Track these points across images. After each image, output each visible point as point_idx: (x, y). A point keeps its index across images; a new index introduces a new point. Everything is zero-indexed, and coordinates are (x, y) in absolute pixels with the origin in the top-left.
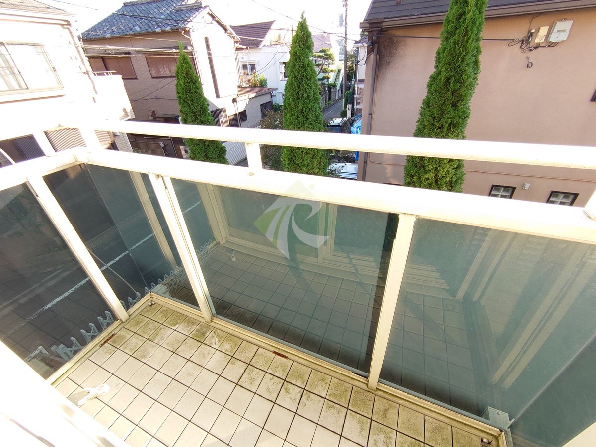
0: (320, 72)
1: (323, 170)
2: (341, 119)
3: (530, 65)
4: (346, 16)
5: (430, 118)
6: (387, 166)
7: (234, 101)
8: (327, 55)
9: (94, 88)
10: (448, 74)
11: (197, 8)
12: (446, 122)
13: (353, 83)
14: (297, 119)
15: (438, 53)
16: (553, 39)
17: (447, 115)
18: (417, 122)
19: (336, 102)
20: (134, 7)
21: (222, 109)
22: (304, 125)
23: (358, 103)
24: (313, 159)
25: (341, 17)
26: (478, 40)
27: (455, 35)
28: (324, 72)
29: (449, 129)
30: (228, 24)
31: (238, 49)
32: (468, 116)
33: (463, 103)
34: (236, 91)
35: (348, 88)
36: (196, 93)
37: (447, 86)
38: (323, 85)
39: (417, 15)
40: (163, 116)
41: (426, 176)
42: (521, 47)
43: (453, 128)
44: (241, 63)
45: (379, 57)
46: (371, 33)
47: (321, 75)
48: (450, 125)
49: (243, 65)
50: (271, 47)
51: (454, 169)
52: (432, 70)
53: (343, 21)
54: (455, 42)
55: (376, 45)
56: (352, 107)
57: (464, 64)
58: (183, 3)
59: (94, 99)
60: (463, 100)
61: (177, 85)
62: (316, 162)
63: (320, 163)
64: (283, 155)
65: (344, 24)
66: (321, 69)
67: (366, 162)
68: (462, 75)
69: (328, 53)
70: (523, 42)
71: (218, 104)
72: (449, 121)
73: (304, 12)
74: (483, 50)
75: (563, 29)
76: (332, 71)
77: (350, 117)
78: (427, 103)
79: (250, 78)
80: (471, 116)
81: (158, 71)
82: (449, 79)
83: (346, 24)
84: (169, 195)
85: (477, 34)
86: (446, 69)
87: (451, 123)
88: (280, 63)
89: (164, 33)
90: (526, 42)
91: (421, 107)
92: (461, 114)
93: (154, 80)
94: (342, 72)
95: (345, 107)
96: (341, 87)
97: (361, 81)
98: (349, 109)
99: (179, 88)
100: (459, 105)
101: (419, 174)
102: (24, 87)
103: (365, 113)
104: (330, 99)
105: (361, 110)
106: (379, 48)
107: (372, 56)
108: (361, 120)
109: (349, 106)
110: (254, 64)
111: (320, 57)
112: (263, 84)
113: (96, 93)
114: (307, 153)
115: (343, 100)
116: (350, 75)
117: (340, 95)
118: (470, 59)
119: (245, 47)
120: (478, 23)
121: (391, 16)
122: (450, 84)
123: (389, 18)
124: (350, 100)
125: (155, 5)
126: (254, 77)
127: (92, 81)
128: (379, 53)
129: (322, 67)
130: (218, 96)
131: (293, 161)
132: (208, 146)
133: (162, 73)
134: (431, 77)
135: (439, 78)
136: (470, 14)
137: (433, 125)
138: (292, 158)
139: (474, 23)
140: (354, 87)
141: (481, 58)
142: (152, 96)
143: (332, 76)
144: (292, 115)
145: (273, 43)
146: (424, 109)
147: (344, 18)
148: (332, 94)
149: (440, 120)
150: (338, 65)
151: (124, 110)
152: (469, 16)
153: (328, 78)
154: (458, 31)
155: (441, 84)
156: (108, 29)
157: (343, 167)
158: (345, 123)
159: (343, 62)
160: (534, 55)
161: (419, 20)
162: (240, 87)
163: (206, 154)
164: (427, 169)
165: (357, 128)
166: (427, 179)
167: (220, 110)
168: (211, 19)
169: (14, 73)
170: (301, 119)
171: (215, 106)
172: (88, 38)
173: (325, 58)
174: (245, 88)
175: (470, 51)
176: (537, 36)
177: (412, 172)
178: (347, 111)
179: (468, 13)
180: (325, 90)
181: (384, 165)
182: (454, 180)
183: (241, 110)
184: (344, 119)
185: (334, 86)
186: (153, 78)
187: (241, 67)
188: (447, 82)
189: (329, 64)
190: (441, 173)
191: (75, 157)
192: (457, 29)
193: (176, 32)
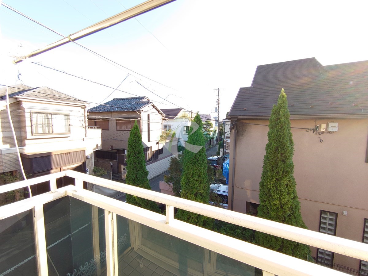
0: (205, 131)
1: (206, 191)
2: (217, 157)
3: (322, 141)
4: (219, 108)
5: (270, 167)
6: (247, 191)
7: (157, 143)
8: (209, 124)
9: (86, 134)
10: (276, 145)
11: (148, 102)
12: (281, 170)
13: (223, 137)
14: (192, 160)
15: (269, 134)
16: (330, 129)
17: (280, 166)
18: (263, 167)
19: (214, 146)
20: (118, 101)
21: (150, 147)
22: (196, 164)
23: (227, 150)
24: (200, 184)
25: (216, 108)
26: (289, 130)
27: (276, 127)
28: (207, 131)
29: (283, 174)
30: (159, 108)
31: (163, 119)
32: (293, 167)
33: (288, 160)
34: (159, 138)
35: (220, 140)
36: (138, 142)
37: (277, 151)
38: (207, 137)
39: (255, 115)
40: (117, 149)
41: (274, 202)
42: (314, 132)
43: (286, 174)
44: (164, 125)
45: (237, 131)
46: (232, 121)
47: (206, 133)
48: (283, 172)
49: (165, 126)
50: (180, 119)
51: (292, 199)
52: (267, 142)
53: (217, 110)
54: (277, 130)
55: (235, 126)
56: (223, 150)
57: (284, 141)
58: (141, 101)
59: (83, 139)
60: (288, 159)
61: (129, 138)
62: (202, 186)
63: (205, 186)
64: (182, 180)
65: (218, 111)
66: (206, 130)
67: (234, 187)
68: (284, 146)
69: (209, 123)
70: (314, 130)
71: (148, 144)
72: (282, 169)
73: (198, 112)
74: (293, 134)
75: (333, 127)
76: (211, 131)
77: (222, 155)
78: (267, 158)
79: (167, 132)
80: (295, 167)
81: (121, 127)
82: (277, 147)
83: (219, 111)
84: (112, 224)
85: (288, 128)
86: (275, 142)
87: (284, 171)
88: (184, 126)
89: (128, 112)
90: (316, 130)
91: (264, 160)
92: (288, 166)
93: (117, 131)
94: (217, 131)
95: (219, 150)
96: (217, 138)
97: (227, 137)
98: (221, 151)
99: (130, 140)
100: (286, 161)
101: (269, 201)
102: (51, 132)
103: (231, 156)
104: (210, 145)
105: (228, 153)
106: (236, 127)
107: (233, 131)
108: (229, 159)
109: (222, 149)
110: (171, 126)
111: (205, 124)
112: (174, 135)
113: (86, 136)
114: (197, 180)
115: (218, 146)
116: (222, 133)
117: (216, 143)
118: (287, 138)
119: (167, 119)
120: (287, 123)
121: (242, 115)
122: (278, 150)
123: (241, 116)
124: (222, 146)
125: (127, 100)
126: (170, 132)
127: (86, 131)
128: (237, 129)
129: (206, 129)
130: (149, 141)
131: (188, 185)
132: (138, 170)
133: (123, 128)
134: (267, 145)
135: (272, 146)
136: (282, 119)
137: (272, 171)
138: (187, 183)
139: (285, 123)
140: (224, 140)
141: (293, 138)
142: (114, 139)
143: (211, 133)
144: (189, 158)
145: (181, 117)
146: (266, 161)
147: (218, 109)
148: (211, 142)
149: (276, 168)
150: (215, 127)
151: (97, 145)
152: (282, 120)
153: (209, 134)
154: (277, 126)
155: (273, 149)
156: (102, 109)
157: (219, 186)
158: (219, 159)
159: (217, 127)
160: (322, 136)
161: (256, 118)
162: (161, 136)
163: (137, 175)
164: (274, 198)
165: (227, 164)
166: (275, 204)
167: (149, 148)
168: (152, 107)
169: (49, 126)
170: (194, 160)
171: (147, 146)
172: (92, 112)
173: (207, 125)
174: (164, 137)
175: (286, 135)
176: (320, 128)
177: (264, 198)
178: (220, 152)
179: (281, 119)
180: (207, 140)
181: (245, 190)
182: (293, 207)
183: (160, 148)
184: (219, 157)
185: (213, 138)
186: (117, 130)
187: (164, 127)
188: (277, 149)
189: (210, 128)
190: (284, 202)
191: (66, 192)
192: (276, 125)
193: (135, 112)
